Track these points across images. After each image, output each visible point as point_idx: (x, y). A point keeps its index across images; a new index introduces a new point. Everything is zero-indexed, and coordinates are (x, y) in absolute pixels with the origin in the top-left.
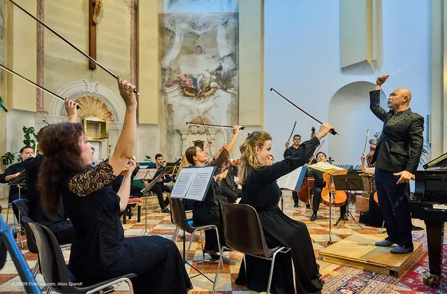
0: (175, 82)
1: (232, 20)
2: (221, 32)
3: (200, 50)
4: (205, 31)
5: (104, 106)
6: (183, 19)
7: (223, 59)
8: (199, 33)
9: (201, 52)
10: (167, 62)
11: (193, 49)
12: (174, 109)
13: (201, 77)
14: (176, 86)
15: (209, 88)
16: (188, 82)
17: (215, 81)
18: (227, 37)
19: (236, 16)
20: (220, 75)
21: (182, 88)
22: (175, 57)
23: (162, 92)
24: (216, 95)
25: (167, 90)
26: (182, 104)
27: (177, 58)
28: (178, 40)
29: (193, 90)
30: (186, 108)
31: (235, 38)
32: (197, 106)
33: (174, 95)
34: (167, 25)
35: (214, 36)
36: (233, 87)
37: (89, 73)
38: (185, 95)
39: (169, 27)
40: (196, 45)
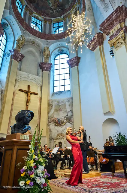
0: (52, 121)
1: (71, 100)
2: (67, 103)
3: (61, 110)
4: (62, 104)
6: (55, 101)
7: (68, 112)
8: (60, 104)
9: (61, 111)
10: (50, 115)
11: (58, 110)
12: (52, 130)
13: (61, 119)
14: (53, 122)
15: (64, 122)
16: (57, 121)
17: (66, 120)
18: (69, 105)
19: (72, 98)
20: (67, 117)
21: (55, 123)
22: (52, 113)
23: (48, 125)
24: (66, 125)
25: (50, 124)
26: (55, 128)
27: (53, 113)
28: (54, 107)
29: (58, 123)
30: (56, 130)
31: (72, 105)
32: (60, 129)
33: (52, 126)
34: (51, 103)
35: (65, 105)
36: (72, 121)
38: (56, 125)
39: (51, 104)
40: (59, 108)
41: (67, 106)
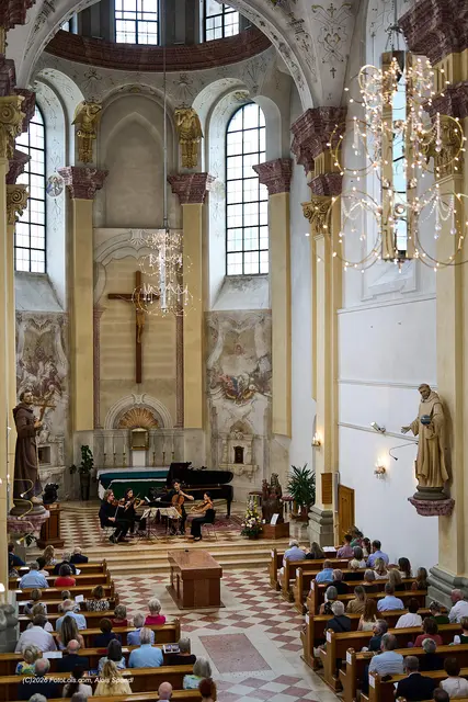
0: (218, 384)
1: (267, 318)
2: (259, 330)
3: (239, 350)
4: (244, 328)
5: (151, 414)
8: (239, 331)
9: (241, 352)
10: (211, 363)
11: (232, 350)
12: (217, 412)
13: (241, 379)
14: (220, 388)
16: (230, 383)
17: (253, 383)
18: (264, 336)
19: (270, 312)
21: (224, 390)
22: (217, 358)
23: (206, 394)
25: (212, 392)
26: (225, 406)
27: (220, 359)
29: (234, 392)
30: (228, 411)
31: (268, 336)
32: (240, 410)
33: (218, 399)
35: (252, 332)
37: (137, 386)
38: (227, 398)
40: (236, 345)
41: (258, 339)
